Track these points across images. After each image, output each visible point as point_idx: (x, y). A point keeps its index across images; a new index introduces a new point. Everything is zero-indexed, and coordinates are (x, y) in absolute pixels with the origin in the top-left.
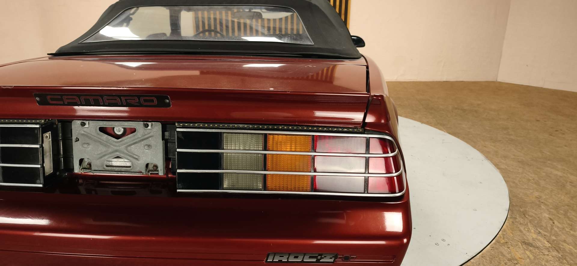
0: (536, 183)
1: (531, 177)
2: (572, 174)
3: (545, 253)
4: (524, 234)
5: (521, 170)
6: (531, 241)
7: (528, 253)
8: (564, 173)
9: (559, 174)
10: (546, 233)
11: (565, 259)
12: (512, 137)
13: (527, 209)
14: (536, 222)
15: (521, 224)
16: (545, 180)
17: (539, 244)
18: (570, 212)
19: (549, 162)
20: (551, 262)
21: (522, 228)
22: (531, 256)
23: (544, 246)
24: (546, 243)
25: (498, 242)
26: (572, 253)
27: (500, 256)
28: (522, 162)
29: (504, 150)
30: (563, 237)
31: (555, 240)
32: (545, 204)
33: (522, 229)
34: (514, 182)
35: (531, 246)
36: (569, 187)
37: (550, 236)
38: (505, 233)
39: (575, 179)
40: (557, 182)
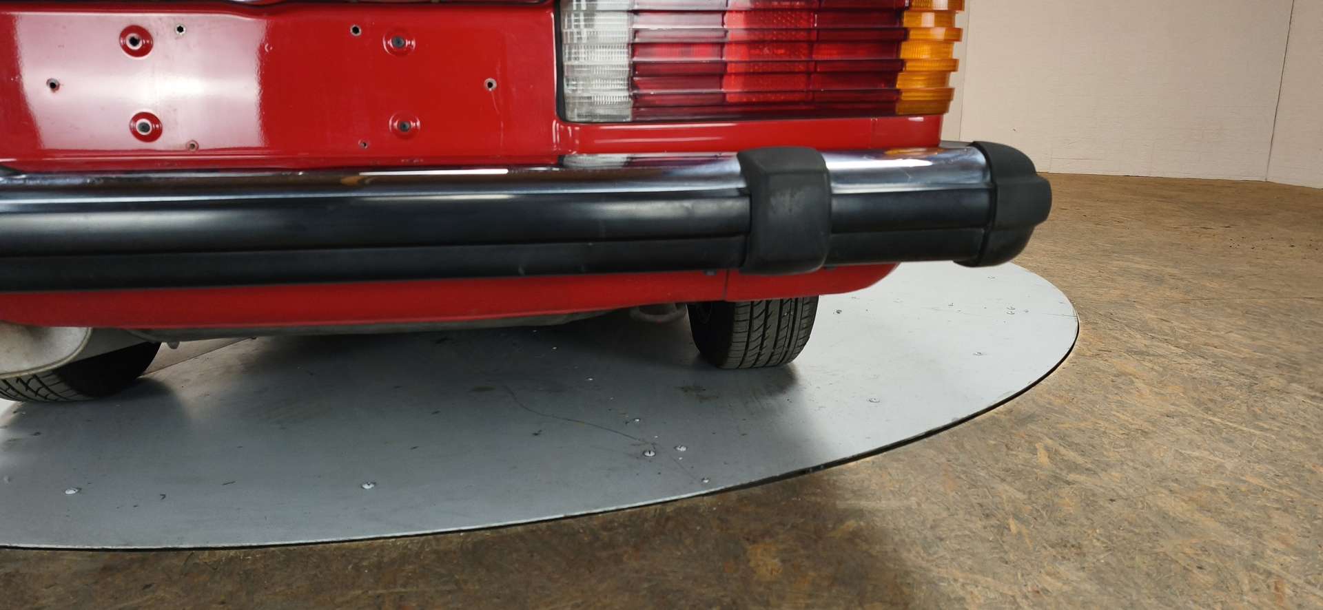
2: (1166, 266)
3: (1181, 362)
4: (1125, 342)
5: (1068, 266)
6: (1144, 349)
7: (1144, 363)
8: (1151, 266)
9: (1143, 267)
10: (1166, 337)
11: (1222, 365)
14: (1138, 325)
15: (1110, 330)
16: (1122, 276)
17: (1161, 352)
18: (1193, 310)
19: (1116, 255)
20: (1200, 372)
22: (1156, 367)
23: (1172, 353)
24: (1173, 348)
25: (1078, 355)
26: (1229, 357)
27: (1096, 373)
30: (1202, 340)
31: (1189, 344)
32: (1143, 304)
33: (1118, 335)
34: (1065, 281)
35: (1147, 356)
36: (1172, 281)
37: (1176, 339)
38: (1088, 344)
39: (1175, 271)
40: (1146, 277)
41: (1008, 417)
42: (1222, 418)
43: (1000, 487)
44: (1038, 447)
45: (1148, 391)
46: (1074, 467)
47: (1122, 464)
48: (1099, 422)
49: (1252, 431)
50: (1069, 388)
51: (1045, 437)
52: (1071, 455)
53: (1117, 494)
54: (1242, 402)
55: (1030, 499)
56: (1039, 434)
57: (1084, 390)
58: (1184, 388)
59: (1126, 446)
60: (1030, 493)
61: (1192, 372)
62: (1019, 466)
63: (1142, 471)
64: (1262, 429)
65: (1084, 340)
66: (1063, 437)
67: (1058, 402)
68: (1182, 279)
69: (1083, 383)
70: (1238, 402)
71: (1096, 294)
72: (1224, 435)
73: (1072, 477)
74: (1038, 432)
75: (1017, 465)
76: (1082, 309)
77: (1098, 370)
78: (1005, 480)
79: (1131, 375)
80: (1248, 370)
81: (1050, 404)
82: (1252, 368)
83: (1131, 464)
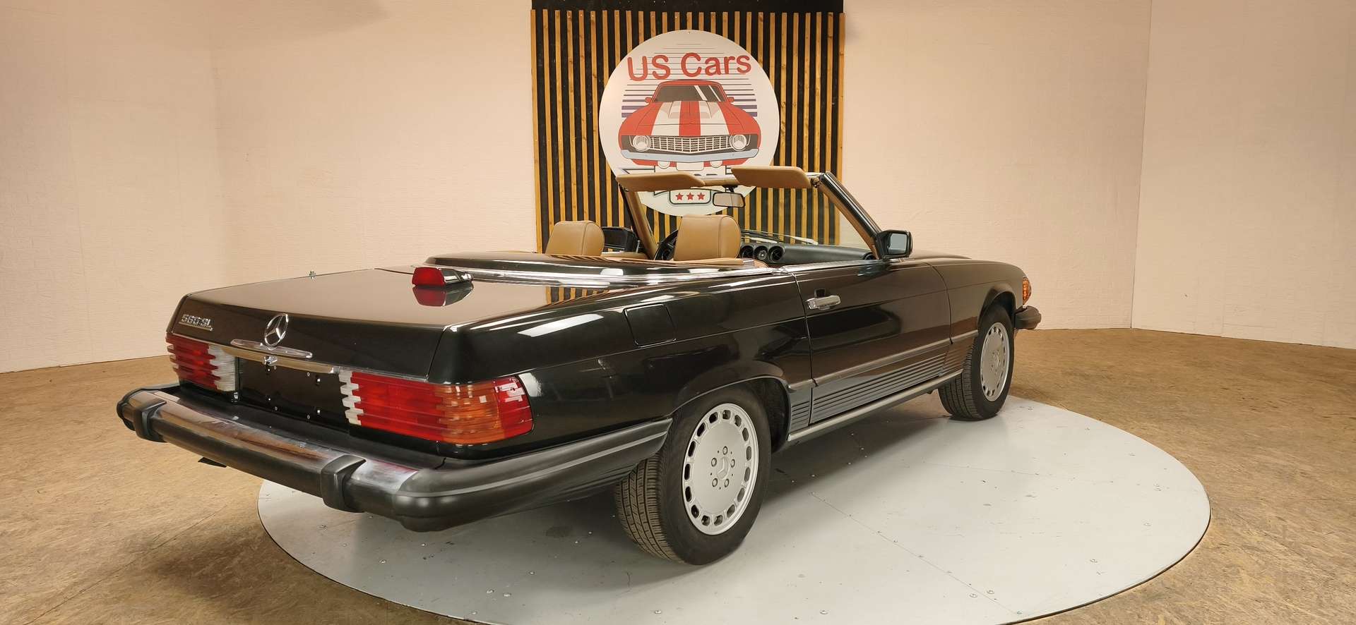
0: (1244, 475)
1: (1235, 467)
2: (1302, 462)
3: (1280, 557)
4: (1243, 538)
5: (1215, 459)
7: (1256, 559)
13: (1239, 508)
15: (1234, 526)
17: (1268, 548)
20: (1293, 567)
21: (1238, 530)
22: (1260, 561)
26: (1322, 556)
27: (1213, 563)
28: (1213, 448)
30: (1304, 539)
31: (1292, 542)
34: (1208, 475)
35: (1257, 550)
37: (1284, 538)
38: (1213, 538)
39: (1307, 468)
40: (1281, 472)
42: (1296, 605)
44: (1159, 616)
45: (1248, 580)
48: (1205, 601)
49: (1314, 615)
50: (1190, 574)
51: (1165, 610)
54: (1316, 594)
57: (1201, 577)
58: (1276, 580)
59: (1221, 621)
61: (1287, 567)
64: (1323, 615)
65: (1211, 534)
66: (1178, 611)
67: (1179, 585)
68: (1310, 478)
69: (1202, 571)
70: (1312, 593)
71: (1232, 489)
72: (1292, 617)
74: (1161, 607)
76: (1217, 504)
77: (1216, 561)
79: (1239, 566)
80: (1331, 567)
82: (1334, 566)
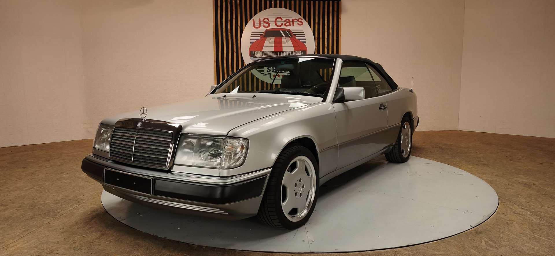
0: (511, 186)
1: (506, 183)
2: (533, 181)
5: (498, 180)
6: (519, 212)
7: (519, 217)
8: (528, 180)
9: (525, 180)
10: (527, 209)
11: (542, 219)
12: (483, 162)
13: (510, 198)
14: (519, 204)
15: (509, 205)
16: (516, 184)
18: (539, 199)
19: (515, 175)
22: (521, 219)
23: (527, 214)
24: (528, 212)
25: (497, 213)
26: (546, 216)
28: (497, 175)
29: (482, 169)
31: (534, 211)
32: (522, 196)
33: (512, 208)
34: (496, 186)
35: (520, 214)
36: (534, 187)
37: (530, 209)
38: (501, 209)
39: (536, 183)
40: (525, 184)
41: (474, 232)
42: (538, 235)
43: (472, 250)
44: (482, 240)
45: (517, 226)
46: (492, 246)
47: (506, 246)
48: (501, 234)
49: (546, 239)
50: (493, 224)
51: (485, 238)
52: (492, 243)
53: (503, 254)
54: (546, 231)
55: (479, 254)
56: (483, 237)
57: (498, 225)
58: (529, 226)
59: (508, 242)
60: (480, 252)
61: (533, 221)
62: (477, 246)
63: (511, 248)
64: (550, 239)
65: (500, 208)
66: (490, 238)
67: (489, 228)
68: (538, 186)
69: (498, 222)
70: (544, 231)
71: (506, 191)
72: (537, 240)
73: (491, 249)
75: (476, 245)
76: (501, 197)
77: (503, 218)
78: (473, 249)
79: (513, 221)
80: (551, 221)
81: (487, 228)
82: (552, 220)
83: (508, 247)
